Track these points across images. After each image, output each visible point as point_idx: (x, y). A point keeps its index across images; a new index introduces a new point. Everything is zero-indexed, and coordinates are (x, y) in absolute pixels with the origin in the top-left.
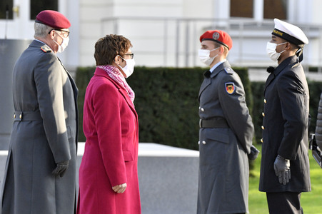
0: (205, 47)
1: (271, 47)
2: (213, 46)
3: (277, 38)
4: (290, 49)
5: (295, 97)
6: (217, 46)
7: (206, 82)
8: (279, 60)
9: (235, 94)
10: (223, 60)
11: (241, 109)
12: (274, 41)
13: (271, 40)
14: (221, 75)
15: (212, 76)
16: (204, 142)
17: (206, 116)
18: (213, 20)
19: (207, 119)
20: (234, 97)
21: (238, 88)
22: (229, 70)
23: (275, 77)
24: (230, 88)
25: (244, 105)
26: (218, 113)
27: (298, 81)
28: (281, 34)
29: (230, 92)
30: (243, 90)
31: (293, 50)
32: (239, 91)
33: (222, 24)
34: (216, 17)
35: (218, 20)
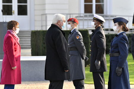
0: (69, 24)
1: (93, 23)
2: (72, 23)
3: (95, 20)
4: (99, 24)
5: (101, 40)
6: (73, 23)
7: (70, 35)
8: (95, 27)
9: (79, 39)
10: (75, 28)
11: (81, 44)
12: (94, 21)
13: (93, 21)
14: (75, 33)
15: (72, 33)
17: (70, 47)
18: (79, 14)
19: (71, 48)
20: (79, 40)
21: (80, 37)
22: (77, 31)
23: (94, 33)
24: (78, 37)
25: (82, 43)
26: (74, 45)
27: (102, 34)
28: (96, 19)
29: (78, 38)
30: (82, 38)
31: (100, 24)
32: (81, 38)
33: (82, 15)
34: (80, 13)
35: (81, 14)
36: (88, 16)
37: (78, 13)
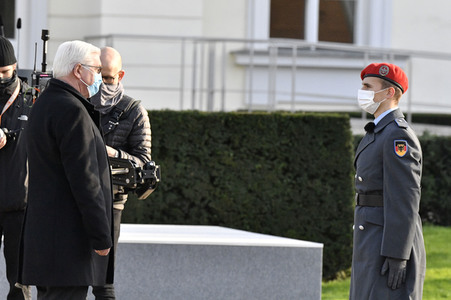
7: (367, 139)
9: (407, 157)
10: (393, 107)
14: (390, 128)
15: (376, 131)
16: (361, 227)
17: (365, 189)
19: (366, 193)
21: (413, 150)
22: (401, 122)
24: (401, 148)
29: (401, 154)
32: (414, 154)
33: (258, 47)
34: (249, 37)
35: (253, 41)
36: (295, 52)
37: (240, 35)
